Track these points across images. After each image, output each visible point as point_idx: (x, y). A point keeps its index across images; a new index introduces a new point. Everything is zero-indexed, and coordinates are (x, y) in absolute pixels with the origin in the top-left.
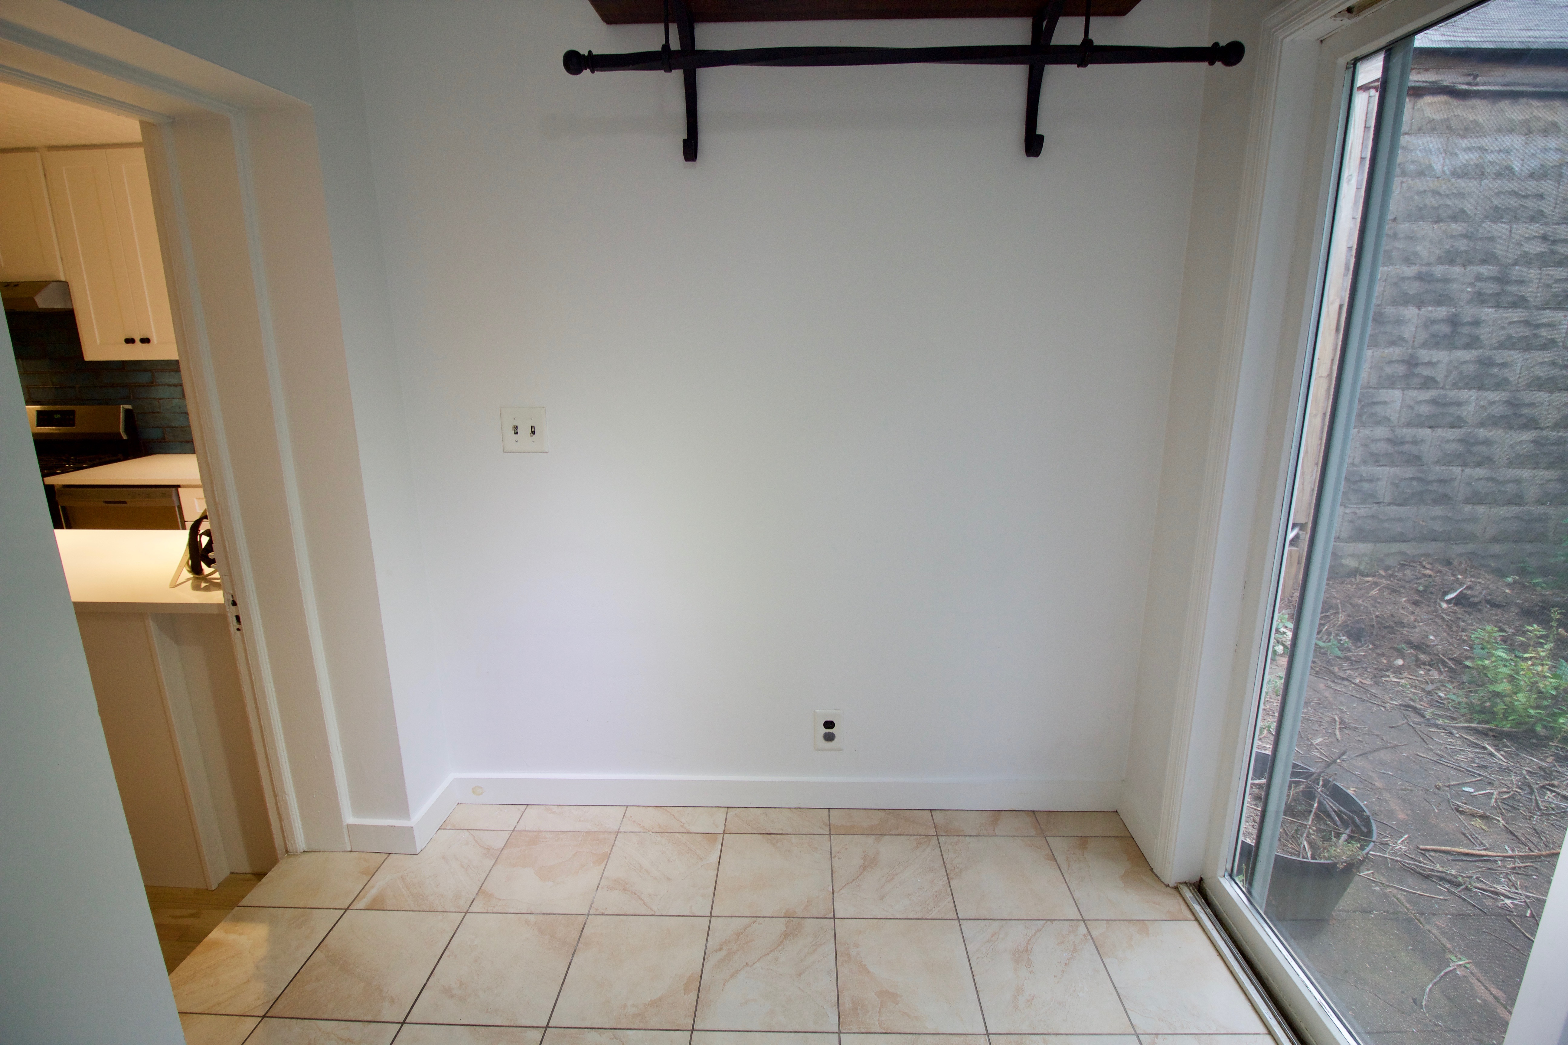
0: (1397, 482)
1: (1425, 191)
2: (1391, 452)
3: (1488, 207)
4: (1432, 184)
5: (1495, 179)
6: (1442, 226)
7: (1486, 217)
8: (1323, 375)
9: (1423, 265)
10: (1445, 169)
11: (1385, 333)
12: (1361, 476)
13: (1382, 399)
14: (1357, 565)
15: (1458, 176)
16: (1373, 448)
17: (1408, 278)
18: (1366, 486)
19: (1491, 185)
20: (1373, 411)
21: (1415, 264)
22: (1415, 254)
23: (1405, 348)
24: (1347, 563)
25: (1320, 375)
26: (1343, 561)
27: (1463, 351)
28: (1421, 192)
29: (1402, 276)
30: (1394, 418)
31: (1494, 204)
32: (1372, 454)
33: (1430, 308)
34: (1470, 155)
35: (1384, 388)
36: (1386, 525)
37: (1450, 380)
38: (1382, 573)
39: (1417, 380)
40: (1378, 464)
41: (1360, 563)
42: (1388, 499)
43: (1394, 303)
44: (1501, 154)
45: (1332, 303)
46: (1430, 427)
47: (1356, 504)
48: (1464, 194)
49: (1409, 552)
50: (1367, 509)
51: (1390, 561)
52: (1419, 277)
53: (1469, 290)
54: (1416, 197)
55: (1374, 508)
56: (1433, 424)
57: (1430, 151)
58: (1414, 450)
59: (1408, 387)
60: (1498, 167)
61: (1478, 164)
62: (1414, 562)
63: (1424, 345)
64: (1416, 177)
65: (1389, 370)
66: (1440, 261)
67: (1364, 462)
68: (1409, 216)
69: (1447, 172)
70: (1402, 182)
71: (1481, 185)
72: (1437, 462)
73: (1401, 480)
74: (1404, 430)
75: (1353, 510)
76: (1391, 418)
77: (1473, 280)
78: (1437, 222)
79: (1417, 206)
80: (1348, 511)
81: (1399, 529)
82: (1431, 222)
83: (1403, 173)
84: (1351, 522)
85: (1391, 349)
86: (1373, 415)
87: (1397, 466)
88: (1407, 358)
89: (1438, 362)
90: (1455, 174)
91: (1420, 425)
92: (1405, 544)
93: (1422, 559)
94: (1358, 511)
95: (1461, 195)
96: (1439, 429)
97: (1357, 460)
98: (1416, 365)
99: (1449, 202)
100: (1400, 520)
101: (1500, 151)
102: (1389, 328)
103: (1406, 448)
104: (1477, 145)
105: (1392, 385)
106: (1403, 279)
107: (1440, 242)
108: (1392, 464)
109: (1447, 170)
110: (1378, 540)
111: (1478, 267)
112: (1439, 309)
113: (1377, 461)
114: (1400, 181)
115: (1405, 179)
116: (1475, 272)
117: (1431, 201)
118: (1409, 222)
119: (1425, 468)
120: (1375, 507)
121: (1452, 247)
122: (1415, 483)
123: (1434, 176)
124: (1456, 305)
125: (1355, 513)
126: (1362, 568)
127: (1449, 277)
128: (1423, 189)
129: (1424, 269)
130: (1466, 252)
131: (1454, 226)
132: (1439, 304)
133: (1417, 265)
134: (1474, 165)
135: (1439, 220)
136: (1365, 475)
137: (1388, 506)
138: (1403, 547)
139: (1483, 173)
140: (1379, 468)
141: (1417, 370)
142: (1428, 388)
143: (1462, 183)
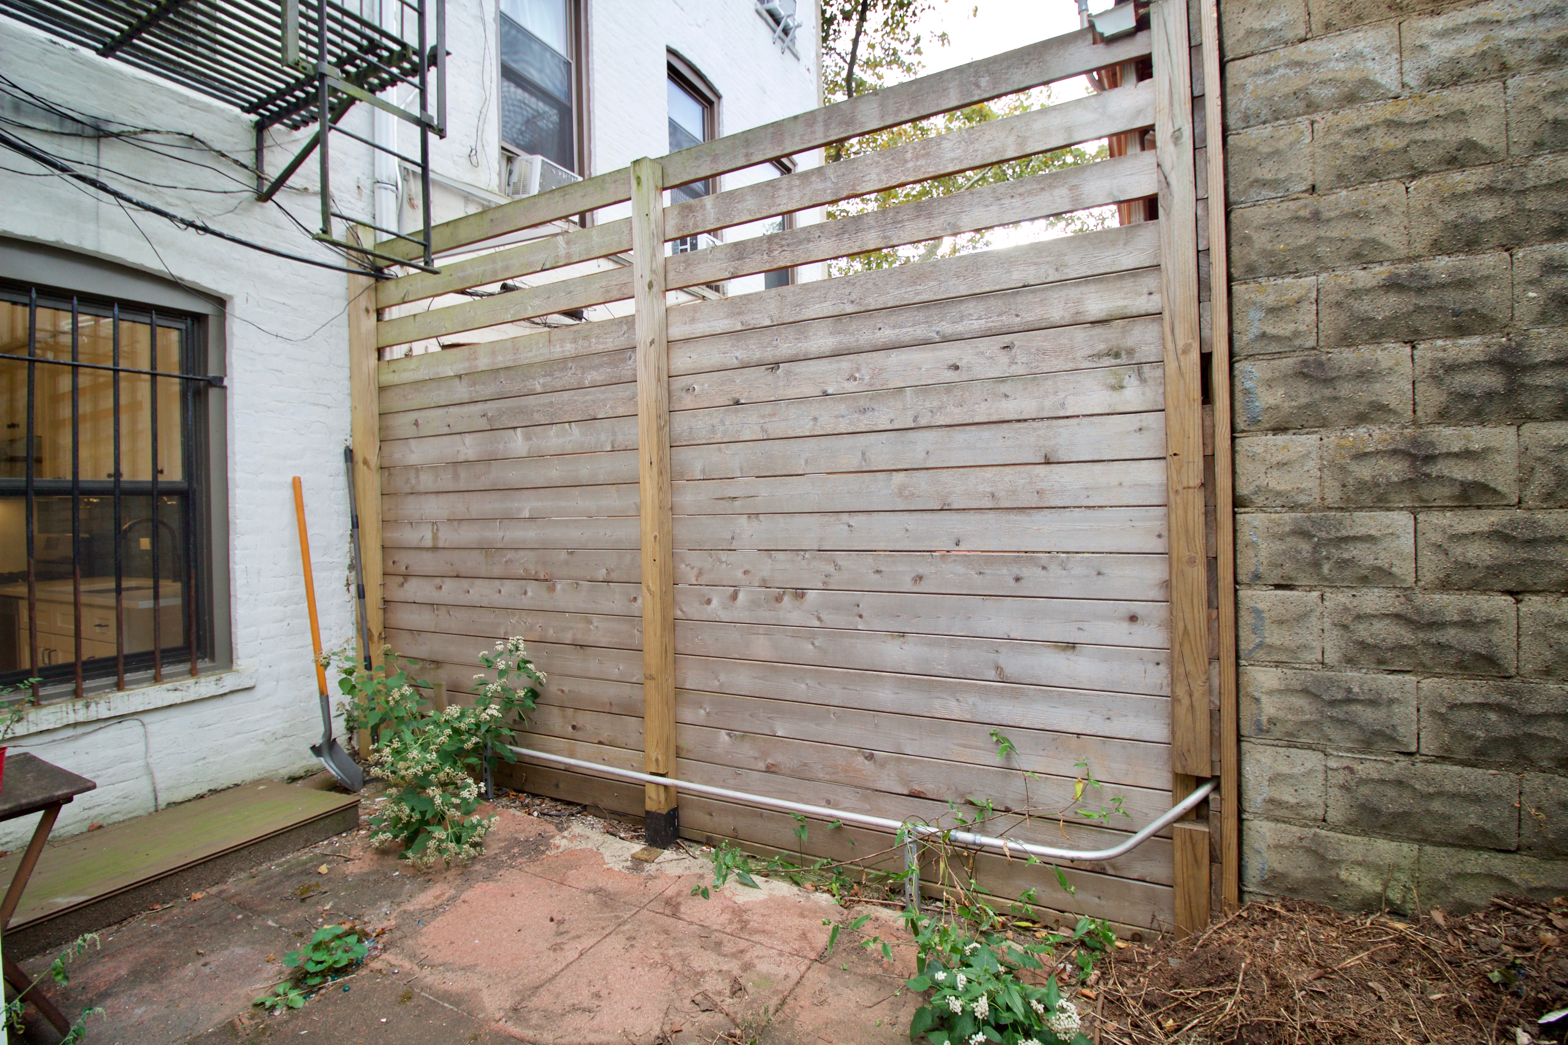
0: (1443, 710)
1: (1367, 128)
2: (1411, 643)
3: (1534, 126)
4: (1385, 111)
5: (1537, 72)
6: (1426, 183)
7: (1538, 145)
8: (1191, 484)
9: (1400, 261)
10: (1406, 79)
11: (1336, 399)
12: (1349, 690)
13: (1362, 531)
14: (1379, 889)
15: (1443, 84)
16: (1362, 631)
17: (1368, 291)
18: (1367, 715)
19: (1530, 84)
20: (1346, 556)
21: (1381, 263)
22: (1374, 243)
23: (1396, 426)
24: (1353, 878)
25: (1185, 485)
26: (1343, 875)
27: (1558, 424)
28: (1358, 131)
29: (1353, 287)
30: (1404, 570)
31: (1550, 117)
32: (1363, 646)
33: (1440, 343)
34: (1460, 43)
35: (1361, 508)
36: (1436, 805)
37: (1534, 490)
38: (1438, 917)
39: (1441, 492)
40: (1384, 667)
41: (1386, 886)
42: (1429, 746)
43: (1346, 340)
44: (1540, 22)
45: (1185, 352)
46: (1510, 593)
47: (1349, 750)
48: (1463, 113)
49: (1515, 878)
50: (1381, 765)
51: (1469, 893)
52: (1393, 285)
53: (1531, 294)
54: (1347, 142)
55: (1397, 765)
56: (1511, 585)
57: (1361, 55)
58: (1472, 641)
59: (1424, 506)
60: (1540, 46)
61: (1484, 53)
62: (1528, 906)
63: (1443, 416)
64: (1342, 107)
65: (1364, 471)
66: (1437, 248)
67: (1350, 661)
68: (1341, 177)
69: (1413, 83)
70: (1312, 123)
71: (1505, 88)
72: (1548, 672)
73: (1452, 707)
74: (1437, 597)
75: (1346, 763)
76: (1394, 569)
77: (1536, 275)
78: (1413, 177)
79: (1354, 157)
80: (1333, 763)
81: (1473, 820)
82: (1398, 179)
83: (1308, 106)
84: (1345, 787)
85: (1362, 430)
86: (1343, 564)
87: (1439, 675)
88: (1402, 446)
89: (1486, 450)
90: (1430, 82)
91: (1476, 586)
92: (1501, 856)
93: (1556, 900)
94: (1358, 767)
95: (1459, 116)
96: (1535, 598)
97: (1332, 657)
98: (1430, 459)
99: (1428, 135)
100: (1474, 799)
101: (1534, 17)
102: (1345, 389)
103: (1450, 635)
104: (1471, 20)
105: (1382, 503)
106: (1355, 293)
107: (1428, 211)
108: (1425, 670)
109: (1412, 79)
110: (1425, 839)
111: (1545, 247)
112: (1461, 342)
113: (1380, 662)
114: (1307, 122)
115: (1317, 117)
116: (1540, 257)
117: (1383, 140)
118: (1347, 187)
119: (1516, 683)
120: (1404, 761)
121: (1462, 216)
122: (1493, 716)
123: (1384, 97)
124: (1506, 330)
125: (1350, 770)
126: (1395, 895)
127: (1467, 275)
128: (1359, 124)
129: (1403, 269)
130: (1501, 220)
131: (1457, 177)
132: (1460, 331)
133: (1386, 264)
134: (1474, 56)
135: (1416, 173)
136: (1356, 690)
137: (1434, 762)
138: (1499, 863)
139: (1504, 67)
140: (1390, 677)
141: (1434, 470)
142: (1479, 507)
143: (1455, 97)
